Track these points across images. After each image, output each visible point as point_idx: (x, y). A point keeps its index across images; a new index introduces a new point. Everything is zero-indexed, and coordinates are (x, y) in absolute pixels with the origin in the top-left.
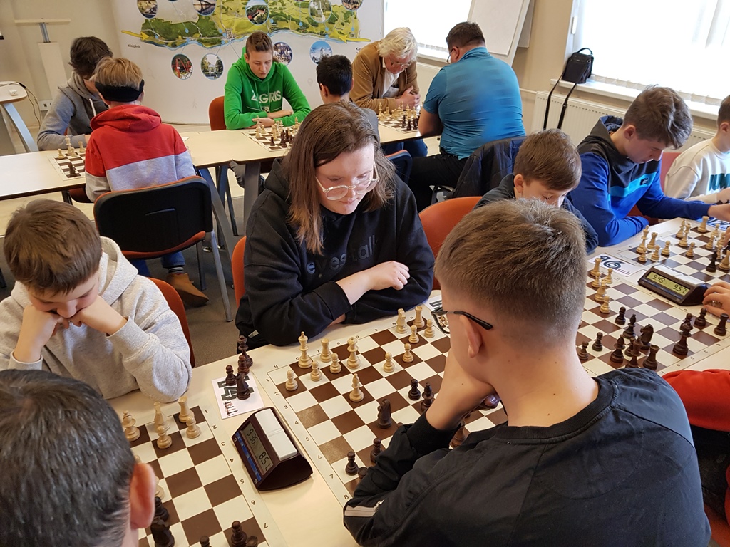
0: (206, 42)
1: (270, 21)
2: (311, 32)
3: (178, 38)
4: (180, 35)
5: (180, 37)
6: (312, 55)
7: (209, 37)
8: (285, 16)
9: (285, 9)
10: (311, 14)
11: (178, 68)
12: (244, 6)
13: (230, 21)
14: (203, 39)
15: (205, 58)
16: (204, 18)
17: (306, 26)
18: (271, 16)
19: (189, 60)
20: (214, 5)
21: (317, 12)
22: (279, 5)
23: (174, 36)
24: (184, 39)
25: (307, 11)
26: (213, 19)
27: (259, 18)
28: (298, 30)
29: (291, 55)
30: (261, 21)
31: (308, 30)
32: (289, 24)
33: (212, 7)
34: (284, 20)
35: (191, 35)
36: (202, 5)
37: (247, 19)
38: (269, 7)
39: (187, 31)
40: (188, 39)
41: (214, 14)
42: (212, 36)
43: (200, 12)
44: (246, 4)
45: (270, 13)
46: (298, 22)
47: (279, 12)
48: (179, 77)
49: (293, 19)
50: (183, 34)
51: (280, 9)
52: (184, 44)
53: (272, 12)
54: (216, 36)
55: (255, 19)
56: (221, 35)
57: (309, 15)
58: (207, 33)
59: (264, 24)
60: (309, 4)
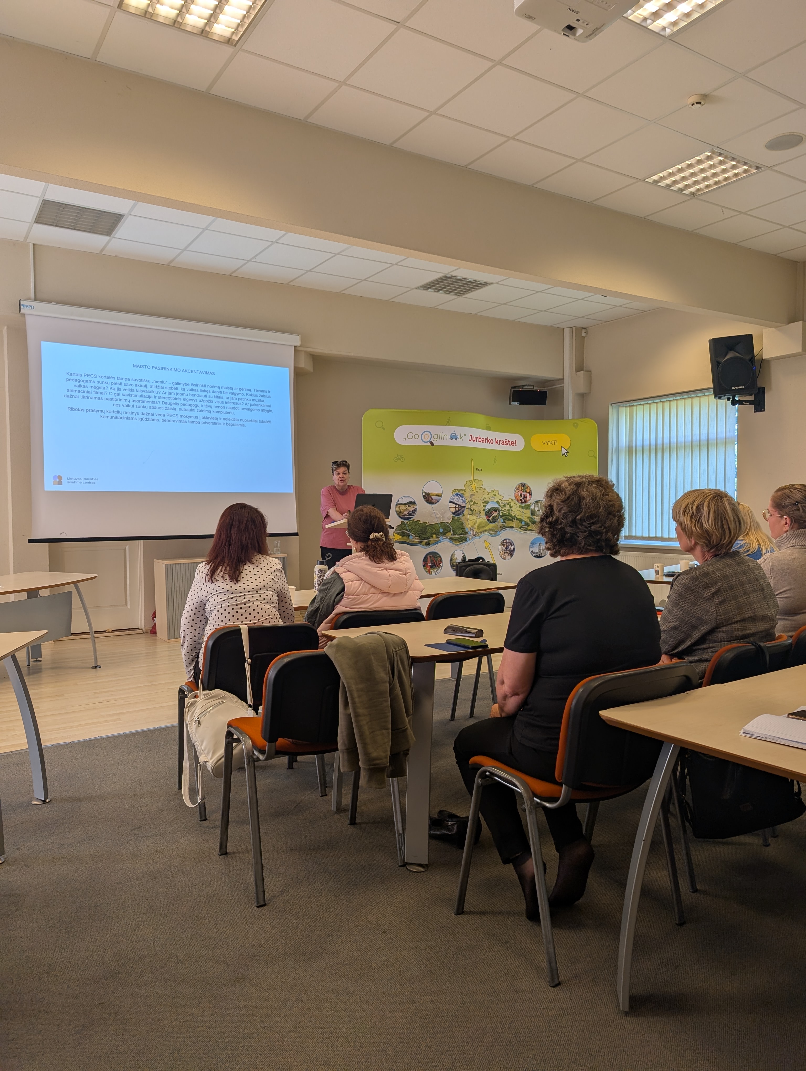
0: (455, 540)
1: (501, 520)
2: (531, 530)
3: (432, 537)
4: (434, 534)
5: (434, 536)
6: (531, 549)
7: (458, 535)
8: (511, 516)
9: (512, 510)
10: (532, 515)
11: (429, 564)
12: (484, 508)
13: (475, 520)
14: (453, 537)
15: (453, 554)
16: (456, 518)
17: (527, 524)
18: (501, 517)
19: (440, 557)
20: (465, 507)
21: (537, 513)
22: (508, 507)
23: (428, 535)
24: (437, 537)
25: (529, 512)
26: (463, 519)
27: (493, 518)
28: (521, 528)
29: (514, 549)
30: (494, 521)
31: (529, 528)
32: (514, 523)
33: (463, 509)
34: (511, 520)
35: (444, 534)
36: (456, 507)
37: (485, 519)
38: (500, 509)
39: (441, 530)
40: (441, 537)
41: (464, 515)
42: (460, 535)
43: (453, 513)
44: (485, 506)
45: (501, 514)
46: (521, 521)
47: (507, 513)
48: (429, 573)
49: (517, 519)
50: (438, 533)
51: (508, 510)
52: (437, 542)
53: (502, 513)
54: (464, 534)
55: (490, 519)
56: (467, 533)
57: (530, 516)
58: (457, 531)
59: (496, 523)
60: (530, 506)
